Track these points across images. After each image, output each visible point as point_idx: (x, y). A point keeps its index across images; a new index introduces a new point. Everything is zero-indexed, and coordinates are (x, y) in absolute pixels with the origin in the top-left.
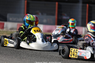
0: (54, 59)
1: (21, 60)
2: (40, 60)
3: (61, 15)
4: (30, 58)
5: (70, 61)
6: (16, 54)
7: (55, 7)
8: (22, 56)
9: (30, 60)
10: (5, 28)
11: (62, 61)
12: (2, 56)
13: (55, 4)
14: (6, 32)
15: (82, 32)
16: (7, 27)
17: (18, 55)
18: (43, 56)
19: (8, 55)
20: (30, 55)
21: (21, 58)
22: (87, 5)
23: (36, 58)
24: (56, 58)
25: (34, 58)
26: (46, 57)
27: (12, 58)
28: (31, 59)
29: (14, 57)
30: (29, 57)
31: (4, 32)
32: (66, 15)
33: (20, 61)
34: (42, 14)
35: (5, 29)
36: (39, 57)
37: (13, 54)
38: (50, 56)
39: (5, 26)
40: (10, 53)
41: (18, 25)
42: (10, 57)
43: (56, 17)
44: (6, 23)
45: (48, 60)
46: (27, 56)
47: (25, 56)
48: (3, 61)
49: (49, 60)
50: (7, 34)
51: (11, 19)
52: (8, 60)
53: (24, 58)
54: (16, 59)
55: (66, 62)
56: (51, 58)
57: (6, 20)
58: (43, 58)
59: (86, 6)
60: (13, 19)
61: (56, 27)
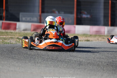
0: (72, 63)
1: (36, 64)
2: (56, 65)
3: (81, 13)
4: (45, 63)
5: (91, 65)
6: (30, 58)
7: (74, 4)
8: (36, 61)
9: (46, 65)
10: (18, 29)
11: (82, 65)
12: (14, 61)
14: (19, 33)
15: (105, 32)
16: (19, 28)
17: (32, 59)
18: (60, 61)
19: (21, 60)
20: (45, 59)
21: (35, 62)
22: (110, 1)
23: (52, 63)
24: (74, 62)
25: (50, 63)
26: (64, 61)
27: (26, 62)
28: (47, 63)
29: (27, 62)
30: (44, 61)
31: (16, 33)
32: (86, 12)
33: (33, 66)
34: (59, 12)
35: (17, 31)
36: (55, 61)
37: (26, 58)
38: (68, 59)
39: (17, 27)
40: (23, 57)
41: (32, 25)
42: (22, 62)
43: (75, 15)
44: (18, 24)
45: (66, 65)
46: (42, 61)
47: (40, 61)
48: (15, 66)
49: (68, 64)
50: (20, 36)
51: (24, 19)
52: (20, 65)
53: (39, 63)
54: (30, 64)
55: (86, 66)
56: (69, 62)
57: (18, 20)
58: (61, 62)
59: (109, 3)
60: (26, 19)
61: (75, 27)
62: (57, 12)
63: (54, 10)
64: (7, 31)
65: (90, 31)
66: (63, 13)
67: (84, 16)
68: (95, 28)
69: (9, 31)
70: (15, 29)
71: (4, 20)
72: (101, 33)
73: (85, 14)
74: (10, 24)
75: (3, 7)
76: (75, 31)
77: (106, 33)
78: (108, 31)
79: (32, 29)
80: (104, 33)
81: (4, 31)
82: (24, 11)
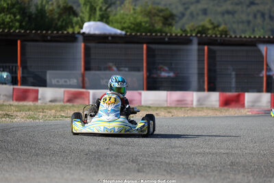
10: (40, 99)
13: (143, 49)
15: (192, 101)
16: (43, 98)
22: (206, 48)
32: (166, 68)
34: (118, 69)
35: (40, 102)
39: (39, 97)
41: (64, 92)
43: (144, 73)
44: (41, 90)
51: (54, 82)
57: (44, 84)
59: (204, 50)
60: (58, 82)
61: (140, 94)
62: (115, 68)
63: (111, 64)
64: (21, 103)
65: (167, 101)
66: (127, 69)
67: (164, 74)
68: (176, 95)
69: (25, 103)
70: (36, 99)
71: (19, 84)
72: (186, 104)
73: (164, 70)
74: (26, 91)
75: (17, 62)
76: (140, 101)
77: (195, 103)
78: (199, 100)
79: (66, 99)
80: (192, 104)
81: (16, 103)
82: (55, 68)
